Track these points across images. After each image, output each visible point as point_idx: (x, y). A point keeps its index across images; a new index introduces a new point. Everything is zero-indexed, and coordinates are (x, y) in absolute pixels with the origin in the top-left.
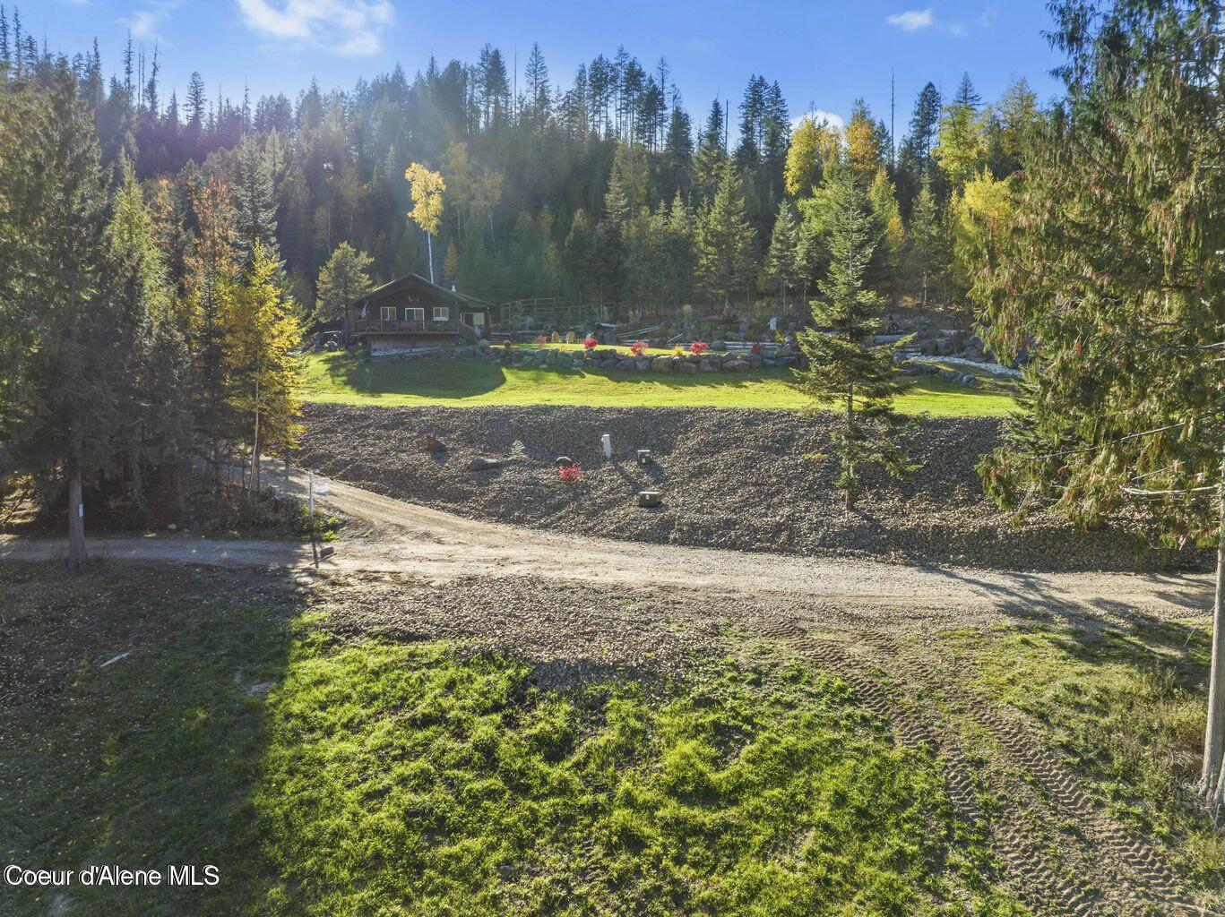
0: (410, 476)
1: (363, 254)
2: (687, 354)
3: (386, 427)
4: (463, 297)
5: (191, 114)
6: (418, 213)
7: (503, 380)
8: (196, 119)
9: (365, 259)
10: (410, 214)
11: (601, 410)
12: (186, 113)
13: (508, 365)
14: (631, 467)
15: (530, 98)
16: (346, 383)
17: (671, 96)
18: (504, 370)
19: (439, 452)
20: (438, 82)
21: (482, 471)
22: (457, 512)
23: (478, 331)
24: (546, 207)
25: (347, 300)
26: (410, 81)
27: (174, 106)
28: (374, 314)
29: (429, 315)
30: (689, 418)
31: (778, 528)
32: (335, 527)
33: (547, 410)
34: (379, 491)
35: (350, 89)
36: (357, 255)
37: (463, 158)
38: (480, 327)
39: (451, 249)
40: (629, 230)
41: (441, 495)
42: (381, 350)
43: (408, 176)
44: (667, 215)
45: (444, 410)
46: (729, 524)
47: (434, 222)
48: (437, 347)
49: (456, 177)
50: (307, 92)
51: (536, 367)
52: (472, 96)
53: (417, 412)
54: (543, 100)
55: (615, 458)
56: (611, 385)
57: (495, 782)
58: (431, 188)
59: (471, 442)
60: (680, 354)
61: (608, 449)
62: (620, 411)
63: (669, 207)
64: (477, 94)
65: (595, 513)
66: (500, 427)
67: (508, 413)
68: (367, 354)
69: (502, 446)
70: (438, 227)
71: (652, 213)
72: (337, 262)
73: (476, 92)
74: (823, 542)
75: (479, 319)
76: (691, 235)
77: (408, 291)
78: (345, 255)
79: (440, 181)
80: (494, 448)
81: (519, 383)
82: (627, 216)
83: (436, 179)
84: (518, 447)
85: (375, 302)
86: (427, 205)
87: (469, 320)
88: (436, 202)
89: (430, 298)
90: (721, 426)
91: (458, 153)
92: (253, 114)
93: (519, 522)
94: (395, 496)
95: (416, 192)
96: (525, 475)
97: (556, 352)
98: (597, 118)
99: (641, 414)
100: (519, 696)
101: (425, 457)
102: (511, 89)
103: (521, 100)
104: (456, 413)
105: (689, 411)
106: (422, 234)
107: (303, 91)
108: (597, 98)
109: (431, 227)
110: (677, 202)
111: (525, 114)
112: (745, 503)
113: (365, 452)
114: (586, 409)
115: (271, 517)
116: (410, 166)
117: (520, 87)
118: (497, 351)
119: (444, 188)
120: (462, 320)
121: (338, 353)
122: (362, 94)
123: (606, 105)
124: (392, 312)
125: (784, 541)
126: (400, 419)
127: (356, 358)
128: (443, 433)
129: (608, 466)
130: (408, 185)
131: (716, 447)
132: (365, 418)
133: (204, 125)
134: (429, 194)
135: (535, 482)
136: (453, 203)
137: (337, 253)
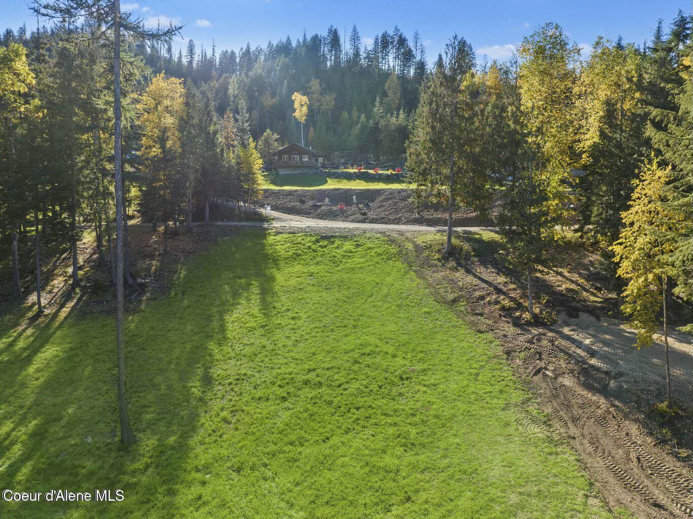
0: (294, 208)
1: (275, 134)
2: (394, 172)
3: (286, 196)
4: (314, 151)
5: (188, 60)
6: (297, 114)
7: (327, 182)
8: (190, 62)
9: (276, 136)
10: (293, 115)
11: (355, 190)
12: (186, 60)
13: (330, 177)
14: (361, 206)
15: (351, 52)
16: (271, 183)
17: (420, 50)
18: (328, 179)
19: (303, 202)
20: (307, 46)
21: (315, 207)
22: (307, 217)
23: (319, 165)
24: (355, 109)
25: (269, 152)
26: (294, 44)
27: (180, 57)
28: (280, 158)
29: (301, 159)
30: (382, 191)
31: (396, 219)
32: (272, 219)
33: (338, 189)
34: (284, 213)
35: (264, 46)
36: (273, 134)
37: (318, 87)
38: (321, 163)
39: (311, 129)
40: (382, 123)
41: (303, 213)
42: (282, 172)
43: (293, 98)
44: (397, 117)
45: (305, 190)
46: (383, 218)
47: (304, 118)
48: (305, 170)
49: (315, 96)
50: (244, 50)
51: (340, 178)
52: (324, 51)
53: (296, 191)
54: (357, 54)
55: (357, 204)
56: (365, 183)
57: (311, 251)
58: (303, 103)
59: (313, 199)
60: (391, 173)
61: (355, 201)
62: (361, 190)
63: (398, 114)
64: (326, 49)
65: (347, 217)
66: (323, 194)
67: (325, 190)
68: (277, 174)
69: (322, 200)
70: (306, 120)
71: (392, 116)
72: (265, 138)
73: (325, 49)
74: (407, 222)
75: (321, 160)
76: (407, 126)
77: (293, 150)
78: (268, 135)
79: (307, 100)
80: (319, 201)
81: (332, 183)
82: (382, 117)
83: (305, 99)
84: (327, 200)
85: (280, 153)
86: (301, 110)
87: (317, 161)
88: (305, 109)
89: (301, 152)
90: (391, 194)
91: (315, 84)
92: (218, 60)
93: (325, 219)
94: (289, 214)
95: (296, 105)
96: (328, 208)
97: (347, 172)
98: (384, 62)
99: (368, 191)
100: (317, 241)
101: (298, 204)
102: (342, 47)
103: (347, 54)
104: (308, 191)
105: (383, 190)
106: (298, 123)
107: (242, 48)
108: (384, 52)
109: (303, 120)
110: (401, 112)
111: (348, 61)
112: (390, 213)
113: (279, 202)
114: (350, 189)
115: (254, 217)
116: (294, 94)
117: (346, 47)
118: (326, 172)
119: (308, 103)
120: (314, 161)
121: (265, 173)
122: (271, 50)
123: (388, 56)
124: (287, 157)
125: (397, 221)
126: (290, 193)
127: (273, 175)
128: (304, 196)
129: (355, 205)
130: (293, 102)
131: (387, 199)
132: (278, 193)
133: (194, 65)
134: (302, 105)
135: (331, 209)
136: (313, 107)
137: (265, 134)
